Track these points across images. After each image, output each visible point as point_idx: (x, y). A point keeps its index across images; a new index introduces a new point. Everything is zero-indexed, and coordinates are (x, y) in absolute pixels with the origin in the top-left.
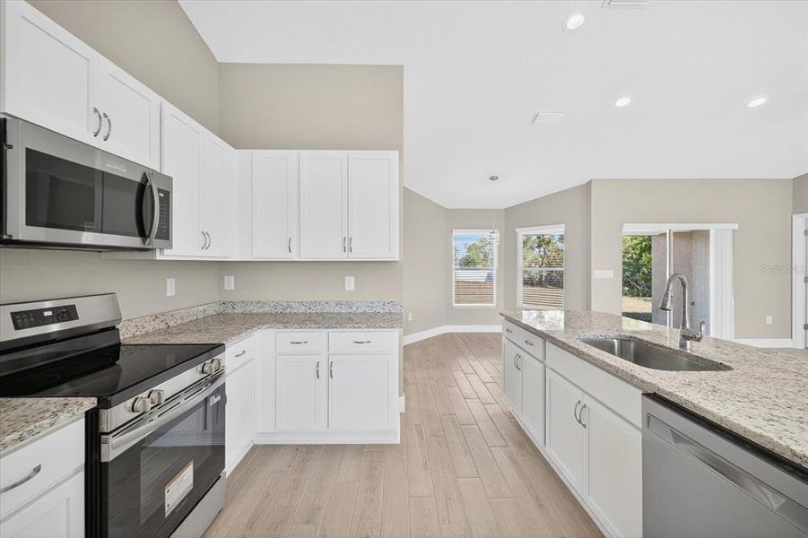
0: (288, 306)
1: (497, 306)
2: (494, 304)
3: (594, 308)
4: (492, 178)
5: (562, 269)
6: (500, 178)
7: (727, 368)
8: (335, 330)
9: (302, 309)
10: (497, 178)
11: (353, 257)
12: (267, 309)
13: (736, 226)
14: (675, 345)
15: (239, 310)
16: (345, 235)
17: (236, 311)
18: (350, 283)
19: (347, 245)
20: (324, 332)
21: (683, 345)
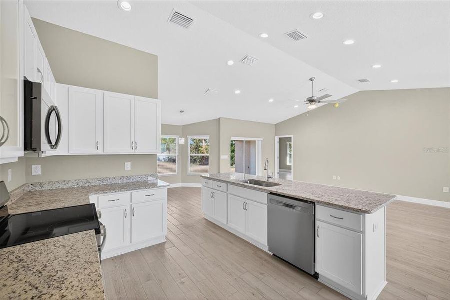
0: (88, 182)
1: (178, 174)
2: (176, 173)
3: (222, 172)
4: (181, 112)
5: (208, 155)
6: (185, 111)
7: (281, 185)
8: (136, 191)
9: (98, 183)
10: (183, 112)
11: (137, 152)
12: (71, 185)
13: (262, 140)
14: (266, 181)
15: (46, 188)
16: (133, 141)
17: (44, 189)
18: (128, 166)
19: (134, 145)
20: (129, 193)
21: (268, 181)
